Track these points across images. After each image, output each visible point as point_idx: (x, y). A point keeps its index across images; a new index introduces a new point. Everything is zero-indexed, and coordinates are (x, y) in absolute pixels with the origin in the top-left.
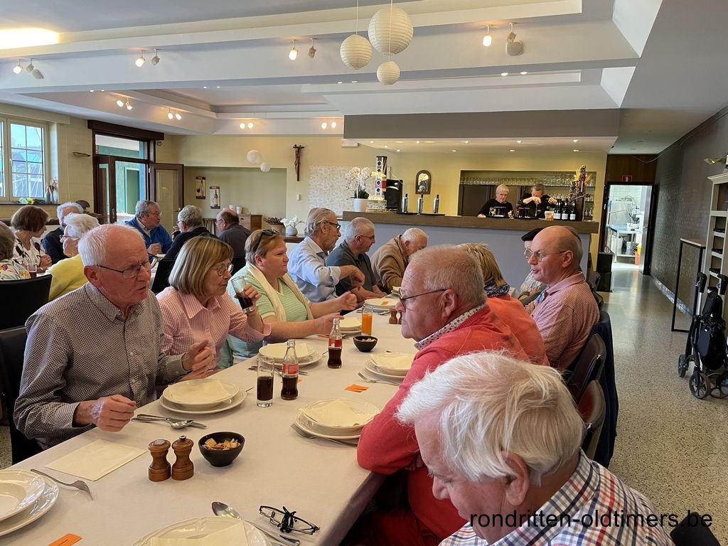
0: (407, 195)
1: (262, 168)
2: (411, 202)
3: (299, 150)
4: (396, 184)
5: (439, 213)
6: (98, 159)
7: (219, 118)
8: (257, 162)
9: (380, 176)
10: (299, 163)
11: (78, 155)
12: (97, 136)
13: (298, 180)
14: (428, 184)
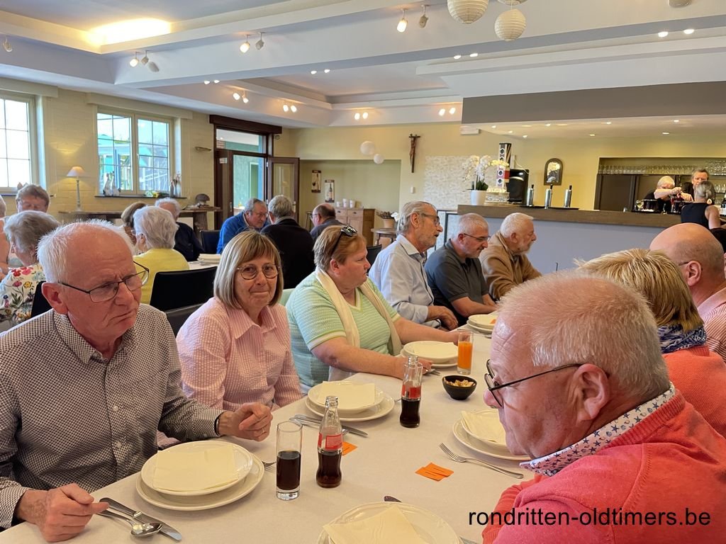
0: (533, 186)
1: (376, 159)
2: (538, 194)
3: (415, 139)
4: (521, 174)
5: (571, 207)
6: (218, 154)
7: (335, 109)
8: (371, 153)
9: (503, 165)
10: (414, 153)
11: (200, 149)
12: (218, 131)
13: (413, 172)
14: (559, 175)
